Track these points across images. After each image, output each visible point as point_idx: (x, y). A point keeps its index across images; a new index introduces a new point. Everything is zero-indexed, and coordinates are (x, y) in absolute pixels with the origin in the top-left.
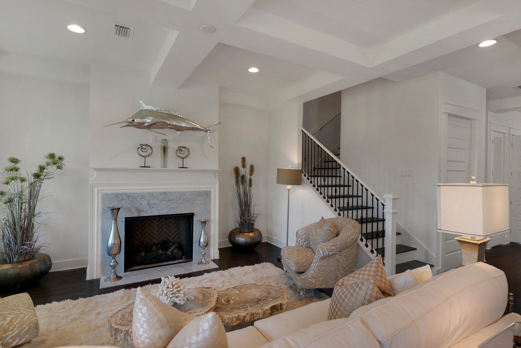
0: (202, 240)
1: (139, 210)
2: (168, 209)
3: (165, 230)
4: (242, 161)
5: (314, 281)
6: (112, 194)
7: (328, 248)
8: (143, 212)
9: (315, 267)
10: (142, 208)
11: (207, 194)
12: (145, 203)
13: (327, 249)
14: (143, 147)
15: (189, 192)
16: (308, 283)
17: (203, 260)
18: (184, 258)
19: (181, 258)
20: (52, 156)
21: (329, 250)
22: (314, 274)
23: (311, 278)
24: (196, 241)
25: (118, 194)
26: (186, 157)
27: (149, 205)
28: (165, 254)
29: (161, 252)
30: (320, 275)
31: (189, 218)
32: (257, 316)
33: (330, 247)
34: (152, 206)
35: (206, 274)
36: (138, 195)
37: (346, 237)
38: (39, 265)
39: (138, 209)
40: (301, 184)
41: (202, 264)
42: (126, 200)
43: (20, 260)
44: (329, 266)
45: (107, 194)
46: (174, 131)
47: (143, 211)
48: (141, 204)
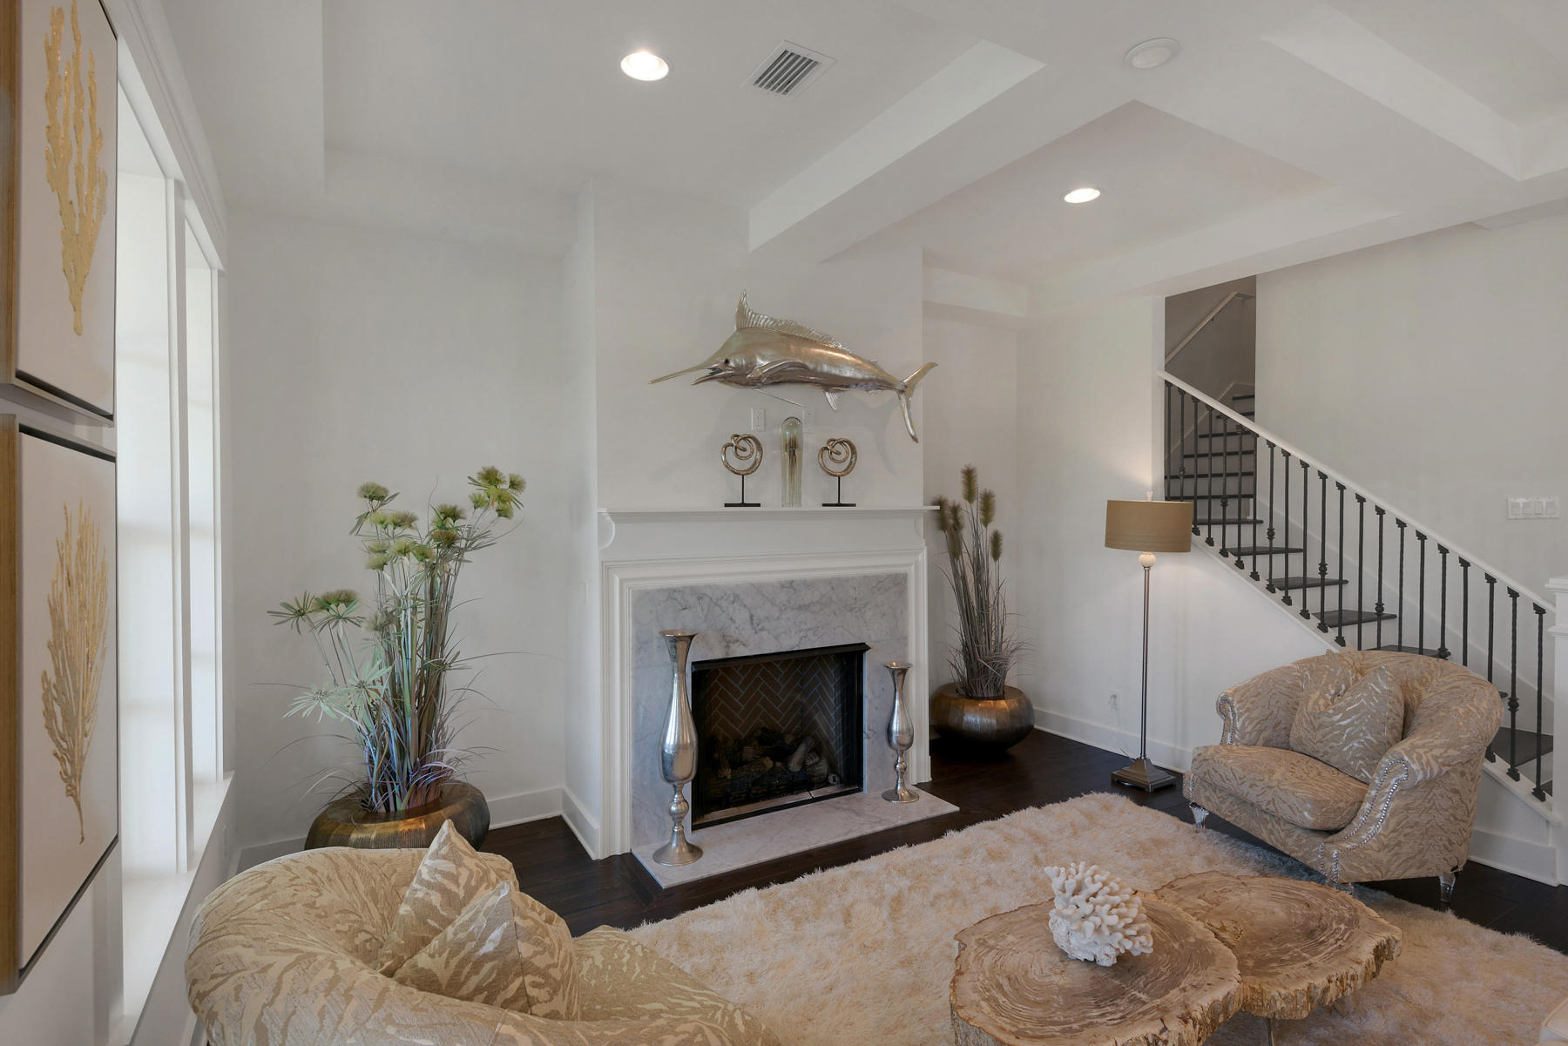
0: (895, 727)
1: (728, 639)
2: (800, 632)
3: (764, 695)
4: (964, 482)
5: (1384, 857)
6: (659, 591)
7: (1437, 752)
8: (736, 644)
9: (1388, 814)
10: (735, 632)
11: (898, 583)
12: (741, 616)
13: (1436, 758)
14: (742, 443)
15: (853, 579)
16: (1369, 865)
17: (899, 787)
18: (834, 781)
19: (826, 783)
20: (491, 477)
21: (1440, 760)
22: (1384, 835)
23: (1375, 846)
24: (873, 730)
25: (675, 591)
26: (847, 471)
27: (752, 623)
28: (782, 770)
29: (769, 763)
30: (1401, 838)
31: (850, 659)
32: (1352, 985)
33: (1443, 751)
34: (760, 627)
35: (952, 832)
36: (725, 594)
37: (1479, 716)
38: (471, 819)
39: (723, 636)
40: (1189, 550)
41: (898, 800)
42: (694, 610)
43: (414, 806)
44: (1430, 808)
45: (648, 593)
46: (818, 391)
47: (737, 641)
48: (731, 619)
